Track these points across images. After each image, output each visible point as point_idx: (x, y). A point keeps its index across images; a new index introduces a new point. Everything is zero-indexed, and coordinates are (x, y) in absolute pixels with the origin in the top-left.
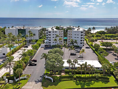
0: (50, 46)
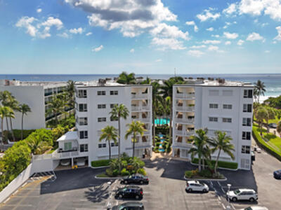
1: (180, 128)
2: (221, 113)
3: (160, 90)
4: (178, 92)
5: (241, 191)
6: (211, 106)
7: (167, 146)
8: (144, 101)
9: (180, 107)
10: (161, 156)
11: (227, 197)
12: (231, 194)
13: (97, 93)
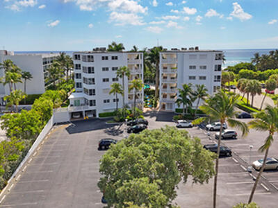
0: (91, 116)
1: (165, 87)
2: (198, 73)
3: (148, 57)
4: (163, 58)
5: (216, 123)
6: (191, 67)
7: (154, 103)
8: (135, 66)
9: (165, 70)
10: (150, 110)
11: (207, 129)
12: (209, 126)
13: (101, 58)
